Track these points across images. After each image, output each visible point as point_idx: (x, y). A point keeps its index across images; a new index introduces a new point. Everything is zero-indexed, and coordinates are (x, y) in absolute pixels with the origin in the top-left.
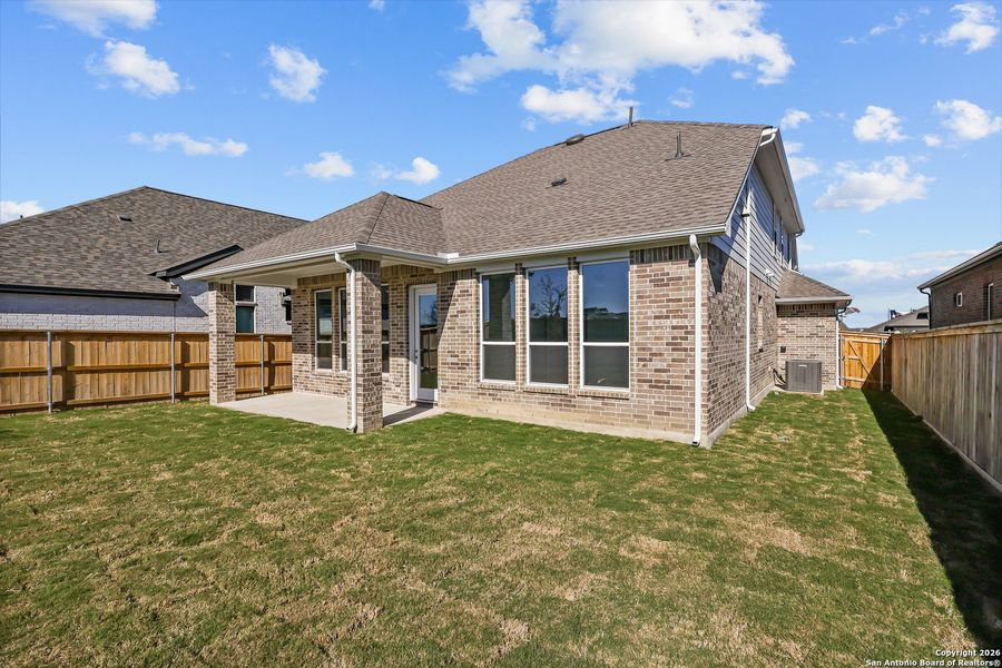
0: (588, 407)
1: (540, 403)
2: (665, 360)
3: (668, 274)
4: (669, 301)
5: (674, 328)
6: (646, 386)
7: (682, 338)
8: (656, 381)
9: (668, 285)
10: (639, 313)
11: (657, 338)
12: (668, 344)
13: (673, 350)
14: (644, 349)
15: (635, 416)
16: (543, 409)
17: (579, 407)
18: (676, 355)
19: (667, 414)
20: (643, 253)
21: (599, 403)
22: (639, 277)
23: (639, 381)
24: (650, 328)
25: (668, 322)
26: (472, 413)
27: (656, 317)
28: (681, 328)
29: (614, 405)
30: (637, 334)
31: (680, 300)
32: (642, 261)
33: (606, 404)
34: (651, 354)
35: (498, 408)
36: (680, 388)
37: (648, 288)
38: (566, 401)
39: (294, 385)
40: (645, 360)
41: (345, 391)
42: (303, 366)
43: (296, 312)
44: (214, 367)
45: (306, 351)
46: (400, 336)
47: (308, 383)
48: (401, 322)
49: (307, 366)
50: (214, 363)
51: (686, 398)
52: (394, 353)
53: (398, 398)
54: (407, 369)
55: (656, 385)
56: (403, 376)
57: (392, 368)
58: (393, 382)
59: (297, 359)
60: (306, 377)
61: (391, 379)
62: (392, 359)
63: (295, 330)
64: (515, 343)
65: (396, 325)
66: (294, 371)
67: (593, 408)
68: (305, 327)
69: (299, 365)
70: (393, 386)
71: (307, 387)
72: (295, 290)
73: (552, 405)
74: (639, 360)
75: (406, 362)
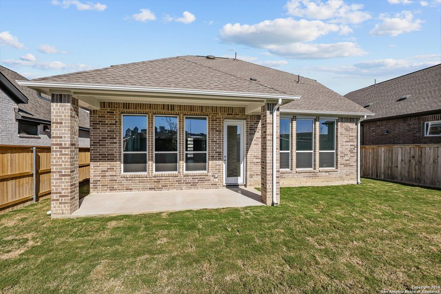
0: (323, 176)
1: (304, 177)
2: (348, 157)
3: (350, 127)
4: (349, 136)
5: (351, 145)
6: (343, 166)
7: (353, 149)
9: (350, 131)
10: (341, 140)
11: (346, 149)
12: (349, 151)
13: (351, 153)
14: (342, 153)
15: (340, 177)
16: (305, 179)
17: (320, 176)
18: (352, 155)
19: (349, 175)
20: (342, 119)
21: (327, 174)
22: (341, 127)
23: (341, 164)
24: (344, 145)
25: (349, 144)
27: (346, 142)
28: (353, 145)
30: (341, 147)
31: (353, 136)
32: (342, 122)
33: (330, 174)
34: (344, 155)
36: (353, 166)
37: (344, 131)
38: (314, 175)
39: (92, 188)
40: (342, 157)
41: (164, 186)
42: (107, 171)
43: (97, 128)
44: (65, 179)
45: (112, 160)
46: (218, 148)
47: (114, 185)
48: (219, 139)
49: (113, 171)
50: (64, 175)
51: (355, 169)
52: (213, 158)
53: (216, 184)
54: (223, 167)
55: (346, 165)
56: (220, 172)
57: (212, 167)
58: (212, 176)
59: (98, 166)
60: (112, 180)
61: (210, 174)
62: (210, 162)
63: (95, 143)
64: (290, 151)
65: (215, 142)
66: (94, 176)
67: (325, 176)
68: (111, 141)
69: (102, 171)
70: (212, 178)
71: (113, 187)
72: (96, 110)
73: (309, 177)
74: (341, 157)
75: (222, 163)
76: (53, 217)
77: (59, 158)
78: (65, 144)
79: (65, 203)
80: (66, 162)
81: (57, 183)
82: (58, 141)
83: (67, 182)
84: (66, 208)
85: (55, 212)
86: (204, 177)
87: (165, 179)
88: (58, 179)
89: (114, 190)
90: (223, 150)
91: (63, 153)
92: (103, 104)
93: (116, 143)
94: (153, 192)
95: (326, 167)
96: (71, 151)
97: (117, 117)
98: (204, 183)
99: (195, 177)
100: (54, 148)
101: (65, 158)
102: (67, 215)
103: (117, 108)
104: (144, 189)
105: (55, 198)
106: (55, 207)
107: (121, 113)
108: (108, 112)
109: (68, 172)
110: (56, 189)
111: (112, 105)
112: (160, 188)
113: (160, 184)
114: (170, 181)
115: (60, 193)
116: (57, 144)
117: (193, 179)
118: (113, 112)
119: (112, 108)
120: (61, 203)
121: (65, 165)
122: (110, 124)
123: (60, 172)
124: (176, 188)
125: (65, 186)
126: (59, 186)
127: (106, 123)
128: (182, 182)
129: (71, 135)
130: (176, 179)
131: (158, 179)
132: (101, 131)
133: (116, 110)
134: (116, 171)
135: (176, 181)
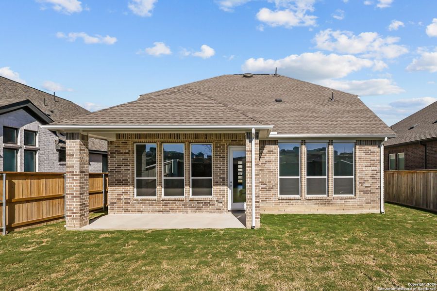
0: (338, 204)
1: (314, 204)
2: (369, 183)
3: (370, 150)
4: (370, 160)
5: (372, 170)
6: (362, 193)
7: (375, 174)
8: (366, 191)
9: (370, 154)
10: (359, 165)
11: (366, 174)
12: (370, 177)
13: (372, 179)
14: (361, 179)
15: (358, 205)
16: (316, 206)
17: (334, 204)
18: (373, 181)
19: (370, 203)
20: (361, 142)
21: (343, 201)
22: (359, 150)
23: (359, 191)
24: (363, 171)
25: (370, 168)
26: (276, 213)
27: (366, 166)
28: (375, 170)
29: (349, 202)
30: (360, 173)
31: (374, 160)
32: (361, 145)
33: (346, 202)
34: (364, 181)
35: (291, 208)
36: (375, 193)
37: (363, 155)
38: (328, 202)
39: (110, 209)
40: (362, 183)
41: (171, 209)
42: (122, 195)
43: (113, 157)
44: (76, 200)
45: (126, 185)
46: (222, 174)
47: (128, 207)
48: (223, 166)
49: (127, 195)
50: (75, 197)
51: (377, 197)
52: (217, 184)
53: (221, 209)
54: (227, 193)
55: (366, 192)
56: (224, 197)
57: (216, 193)
58: (217, 201)
59: (114, 190)
60: (126, 203)
61: (215, 199)
62: (215, 187)
63: (113, 170)
64: (299, 177)
65: (219, 168)
66: (111, 199)
67: (340, 204)
68: (126, 168)
69: (118, 195)
70: (216, 203)
71: (127, 209)
72: (113, 141)
73: (321, 204)
74: (360, 183)
75: (227, 189)
76: (68, 229)
77: (71, 183)
78: (76, 172)
79: (76, 219)
80: (77, 186)
81: (70, 202)
82: (71, 170)
83: (77, 202)
84: (77, 223)
85: (68, 225)
86: (209, 201)
87: (172, 203)
88: (71, 199)
89: (128, 211)
90: (227, 176)
91: (74, 179)
92: (118, 136)
93: (129, 170)
94: (161, 214)
95: (342, 194)
96: (80, 178)
97: (130, 147)
98: (208, 207)
99: (199, 202)
100: (68, 175)
101: (76, 183)
102: (77, 228)
103: (130, 138)
104: (153, 211)
105: (69, 214)
106: (69, 221)
107: (134, 143)
108: (122, 143)
109: (78, 194)
110: (70, 208)
111: (126, 136)
112: (167, 211)
113: (168, 207)
114: (176, 205)
115: (72, 210)
116: (70, 172)
117: (198, 203)
118: (127, 143)
119: (126, 138)
120: (73, 219)
121: (76, 188)
122: (124, 153)
123: (72, 194)
124: (182, 211)
125: (76, 205)
126: (72, 205)
127: (121, 152)
128: (188, 206)
129: (80, 164)
130: (182, 203)
131: (165, 203)
132: (117, 159)
133: (129, 141)
134: (129, 195)
135: (182, 205)
